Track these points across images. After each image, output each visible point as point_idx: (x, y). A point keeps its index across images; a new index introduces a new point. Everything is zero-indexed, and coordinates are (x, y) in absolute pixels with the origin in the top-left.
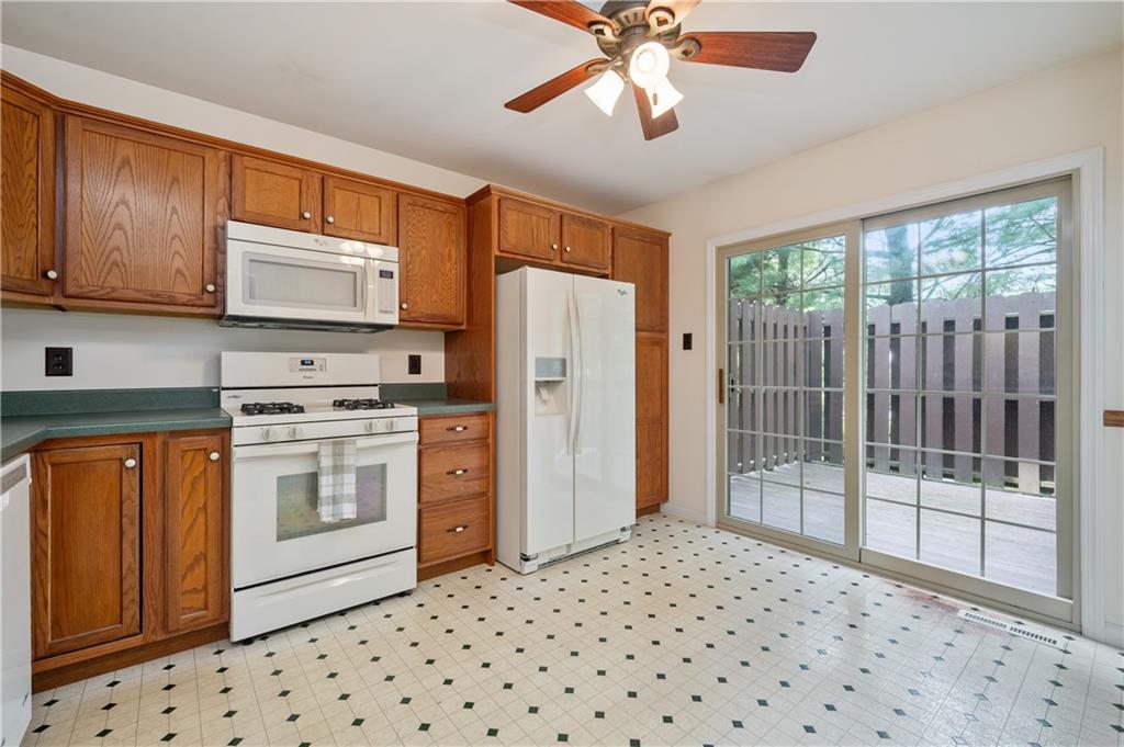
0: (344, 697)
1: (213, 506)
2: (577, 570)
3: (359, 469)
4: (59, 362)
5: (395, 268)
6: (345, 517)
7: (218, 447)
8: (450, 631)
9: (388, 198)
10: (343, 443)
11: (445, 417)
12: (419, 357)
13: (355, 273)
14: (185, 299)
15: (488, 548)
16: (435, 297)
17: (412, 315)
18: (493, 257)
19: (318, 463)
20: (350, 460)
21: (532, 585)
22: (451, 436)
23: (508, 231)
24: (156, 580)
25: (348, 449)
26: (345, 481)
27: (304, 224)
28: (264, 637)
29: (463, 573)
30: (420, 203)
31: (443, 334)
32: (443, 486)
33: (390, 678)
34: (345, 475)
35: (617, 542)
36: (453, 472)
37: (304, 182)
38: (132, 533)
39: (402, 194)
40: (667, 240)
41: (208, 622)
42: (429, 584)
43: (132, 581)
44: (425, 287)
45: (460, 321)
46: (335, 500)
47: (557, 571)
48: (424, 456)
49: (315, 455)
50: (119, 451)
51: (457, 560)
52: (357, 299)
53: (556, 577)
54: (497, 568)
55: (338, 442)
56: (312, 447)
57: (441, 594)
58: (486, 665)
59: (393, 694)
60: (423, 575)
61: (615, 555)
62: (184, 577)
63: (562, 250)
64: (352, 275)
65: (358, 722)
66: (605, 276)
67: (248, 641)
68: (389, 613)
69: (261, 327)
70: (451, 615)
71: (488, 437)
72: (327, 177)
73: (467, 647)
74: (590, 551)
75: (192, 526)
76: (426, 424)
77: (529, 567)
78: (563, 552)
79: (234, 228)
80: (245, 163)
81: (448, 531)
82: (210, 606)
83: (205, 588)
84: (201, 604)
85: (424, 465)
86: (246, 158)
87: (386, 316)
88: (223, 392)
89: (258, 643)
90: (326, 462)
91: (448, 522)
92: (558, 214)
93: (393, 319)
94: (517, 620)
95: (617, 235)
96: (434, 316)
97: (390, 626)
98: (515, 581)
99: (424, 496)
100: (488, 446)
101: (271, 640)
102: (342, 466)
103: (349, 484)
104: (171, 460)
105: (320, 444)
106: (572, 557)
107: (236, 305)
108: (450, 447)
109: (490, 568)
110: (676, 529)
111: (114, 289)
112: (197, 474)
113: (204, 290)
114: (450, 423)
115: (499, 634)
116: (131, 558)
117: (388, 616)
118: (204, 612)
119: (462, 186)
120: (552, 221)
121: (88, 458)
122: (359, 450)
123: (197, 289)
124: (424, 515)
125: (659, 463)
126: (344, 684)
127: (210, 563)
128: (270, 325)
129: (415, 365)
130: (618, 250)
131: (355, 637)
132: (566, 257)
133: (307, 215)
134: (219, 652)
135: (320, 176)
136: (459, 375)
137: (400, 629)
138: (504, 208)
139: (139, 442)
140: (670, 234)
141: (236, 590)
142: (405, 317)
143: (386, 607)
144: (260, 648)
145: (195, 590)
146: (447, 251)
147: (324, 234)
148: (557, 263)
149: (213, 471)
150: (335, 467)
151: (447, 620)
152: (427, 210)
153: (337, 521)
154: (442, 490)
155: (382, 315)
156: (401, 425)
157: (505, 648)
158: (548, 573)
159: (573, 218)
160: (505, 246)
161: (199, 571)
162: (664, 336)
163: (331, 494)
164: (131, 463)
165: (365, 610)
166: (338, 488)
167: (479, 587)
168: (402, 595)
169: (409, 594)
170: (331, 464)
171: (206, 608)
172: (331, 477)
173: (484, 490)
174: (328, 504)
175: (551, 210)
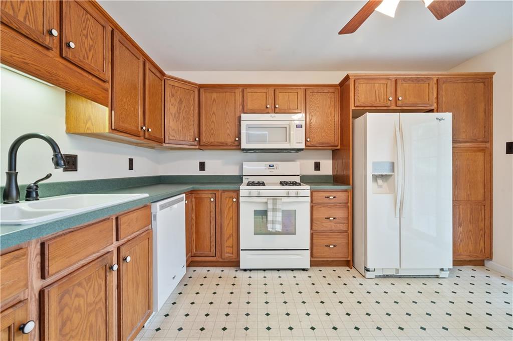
0: (267, 303)
1: (235, 218)
2: (401, 285)
3: (283, 211)
4: (202, 166)
5: (303, 123)
6: (277, 230)
7: (236, 196)
8: (317, 292)
9: (301, 92)
10: (276, 199)
11: (324, 191)
12: (319, 163)
13: (286, 127)
14: (229, 144)
15: (349, 259)
16: (324, 134)
17: (312, 143)
18: (351, 111)
19: (267, 206)
20: (279, 206)
21: (369, 285)
22: (327, 200)
23: (359, 96)
24: (219, 240)
25: (278, 202)
26: (277, 215)
27: (267, 110)
28: (250, 270)
29: (335, 268)
30: (316, 91)
31: (331, 151)
32: (323, 224)
33: (285, 303)
34: (277, 213)
35: (437, 277)
36: (328, 218)
37: (267, 94)
38: (213, 223)
39: (307, 89)
40: (492, 78)
41: (232, 259)
42: (317, 269)
43: (213, 239)
44: (319, 130)
45: (337, 144)
46: (273, 222)
47: (388, 282)
48: (314, 208)
49: (266, 203)
50: (210, 195)
51: (332, 261)
52: (287, 138)
53: (385, 285)
54: (353, 271)
55: (275, 198)
56: (265, 200)
57: (321, 275)
58: (328, 314)
59: (284, 309)
60: (313, 264)
61: (433, 285)
62: (226, 241)
63: (396, 99)
64: (285, 128)
65: (268, 314)
66: (431, 111)
67: (245, 270)
68: (295, 276)
69: (255, 152)
70: (321, 285)
71: (348, 203)
72: (276, 88)
73: (322, 302)
74: (415, 277)
75: (228, 224)
76: (314, 194)
77: (368, 274)
78: (393, 272)
79: (244, 116)
80: (248, 91)
81: (326, 246)
82: (234, 253)
83: (232, 246)
84: (231, 252)
85: (314, 213)
86: (248, 89)
87: (299, 144)
88: (244, 177)
89: (248, 272)
90: (270, 206)
91: (327, 242)
92: (394, 80)
93: (303, 146)
94: (353, 299)
95: (440, 83)
96: (323, 143)
97: (294, 281)
98: (360, 280)
99: (314, 227)
100: (348, 207)
101: (252, 272)
102: (276, 209)
103: (279, 217)
104: (223, 200)
105: (268, 199)
106: (400, 277)
107: (244, 145)
108: (327, 206)
109: (349, 269)
110: (496, 281)
111: (212, 142)
112: (230, 205)
113: (235, 140)
114: (327, 194)
115: (341, 302)
116: (213, 231)
117: (295, 277)
118: (232, 255)
119: (336, 78)
120: (389, 84)
121: (203, 196)
122: (284, 203)
123: (233, 140)
124: (314, 236)
125: (482, 232)
126: (268, 298)
127: (234, 238)
128: (257, 151)
129: (317, 166)
130: (442, 93)
131: (280, 281)
132: (399, 103)
133: (268, 106)
134: (236, 271)
135: (273, 89)
136: (337, 171)
137: (297, 284)
138: (357, 84)
139: (214, 193)
140: (494, 73)
141: (242, 250)
142: (308, 144)
143: (296, 273)
144: (248, 274)
145: (229, 247)
146: (329, 111)
147: (275, 113)
148: (394, 107)
149: (235, 205)
150: (273, 209)
151: (318, 287)
152: (319, 94)
153: (274, 231)
154: (323, 225)
155: (297, 144)
156: (301, 193)
157: (342, 310)
158: (381, 282)
159: (404, 79)
160: (358, 104)
161: (231, 240)
162: (488, 145)
163: (271, 220)
164: (212, 200)
165: (287, 271)
166: (274, 217)
167: (340, 277)
168: (304, 270)
169: (307, 271)
170: (272, 207)
171: (233, 254)
172: (272, 213)
173: (346, 229)
174: (271, 224)
175: (388, 79)
